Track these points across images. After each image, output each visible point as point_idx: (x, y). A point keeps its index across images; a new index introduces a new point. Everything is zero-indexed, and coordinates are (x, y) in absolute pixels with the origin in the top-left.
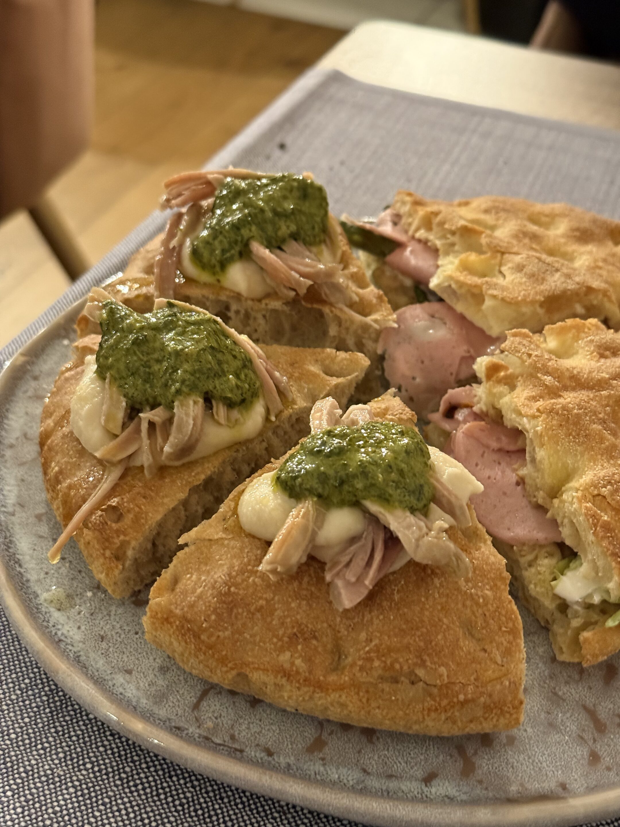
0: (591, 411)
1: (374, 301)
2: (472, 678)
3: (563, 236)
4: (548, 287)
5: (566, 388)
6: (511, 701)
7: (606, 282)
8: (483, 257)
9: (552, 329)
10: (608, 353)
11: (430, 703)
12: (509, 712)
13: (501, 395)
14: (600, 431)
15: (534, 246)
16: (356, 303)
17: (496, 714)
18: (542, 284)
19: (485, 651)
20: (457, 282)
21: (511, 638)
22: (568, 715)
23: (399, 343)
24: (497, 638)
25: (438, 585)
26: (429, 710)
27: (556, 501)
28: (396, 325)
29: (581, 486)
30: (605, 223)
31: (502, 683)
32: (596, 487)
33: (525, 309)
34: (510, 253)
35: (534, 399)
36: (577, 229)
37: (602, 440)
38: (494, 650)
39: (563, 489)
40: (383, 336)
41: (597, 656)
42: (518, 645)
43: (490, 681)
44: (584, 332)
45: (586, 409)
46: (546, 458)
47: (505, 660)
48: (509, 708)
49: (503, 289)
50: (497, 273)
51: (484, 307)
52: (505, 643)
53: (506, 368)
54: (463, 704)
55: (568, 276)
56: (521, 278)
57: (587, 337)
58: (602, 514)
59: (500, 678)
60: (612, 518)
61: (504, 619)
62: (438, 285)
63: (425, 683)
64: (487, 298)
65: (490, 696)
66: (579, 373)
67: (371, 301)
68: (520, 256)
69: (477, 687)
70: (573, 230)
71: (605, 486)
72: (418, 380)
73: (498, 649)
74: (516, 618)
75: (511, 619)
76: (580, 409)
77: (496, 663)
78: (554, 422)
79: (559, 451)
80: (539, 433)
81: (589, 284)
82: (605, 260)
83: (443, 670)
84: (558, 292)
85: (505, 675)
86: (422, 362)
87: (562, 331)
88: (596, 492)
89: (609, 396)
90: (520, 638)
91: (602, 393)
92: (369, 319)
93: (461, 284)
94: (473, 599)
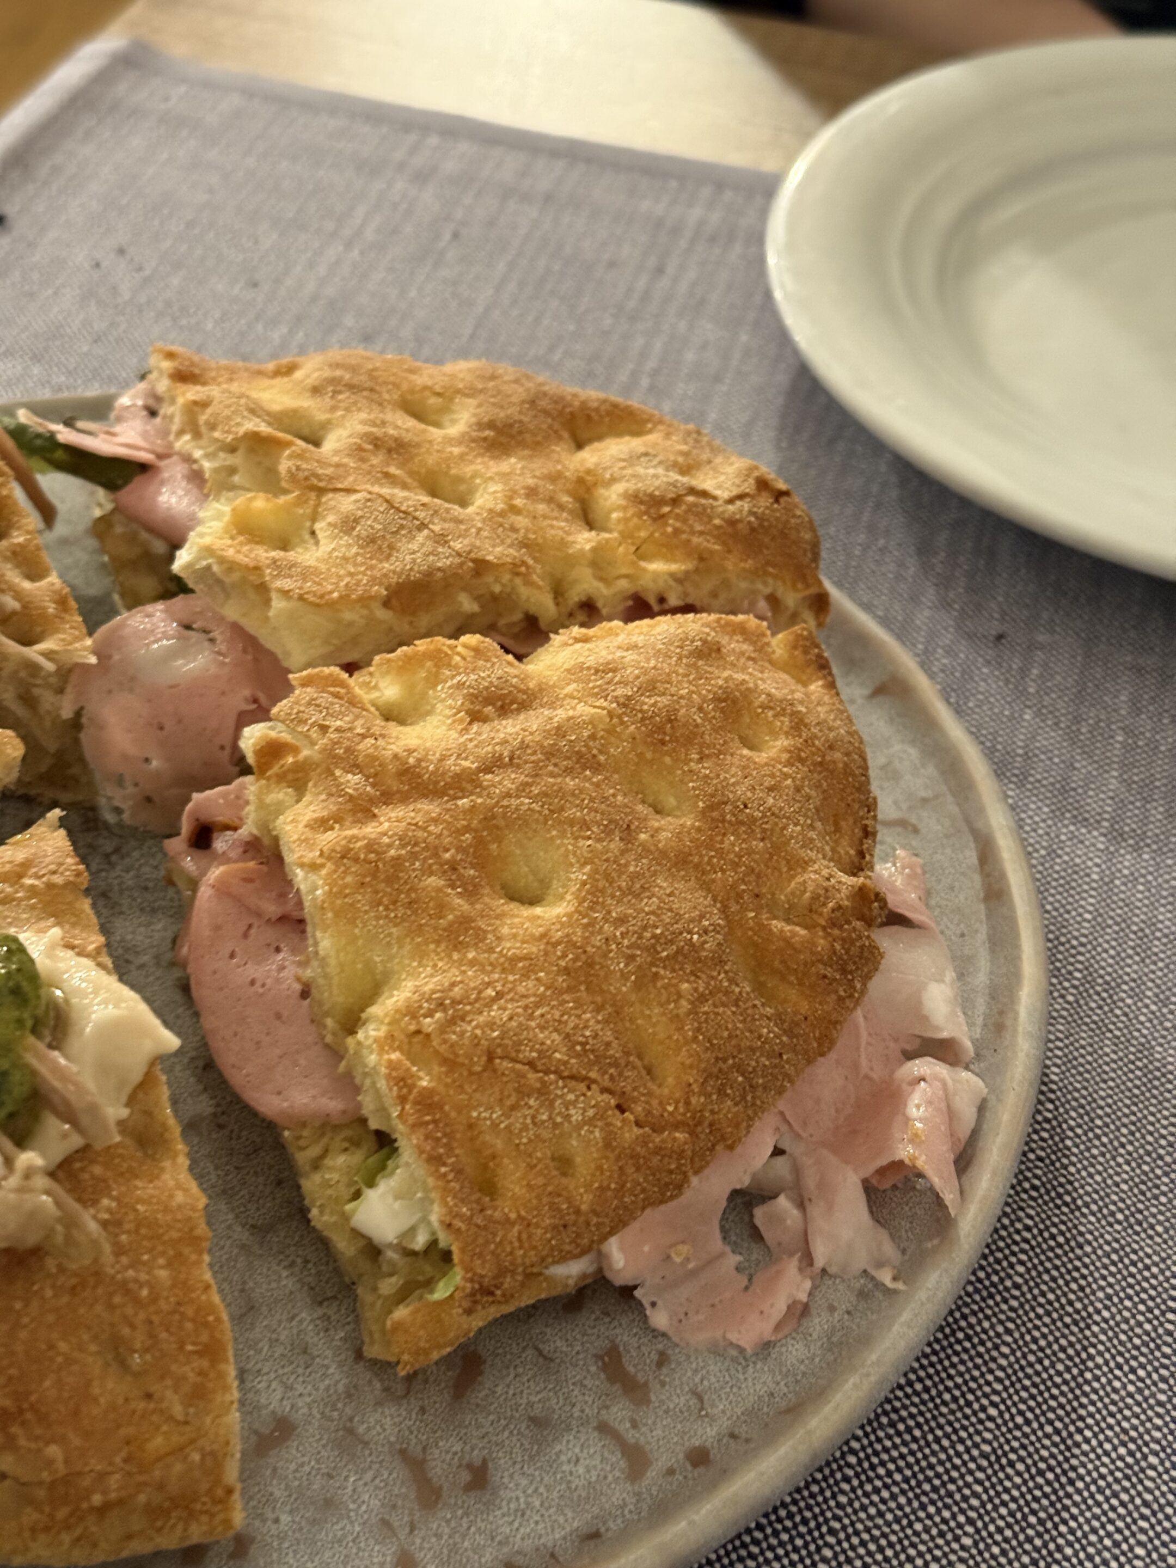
0: (426, 849)
1: (51, 609)
2: (118, 1460)
3: (460, 441)
4: (398, 566)
5: (387, 798)
6: (210, 1490)
7: (524, 544)
8: (282, 500)
9: (389, 661)
10: (489, 709)
11: (30, 1516)
12: (206, 1512)
13: (279, 809)
14: (439, 890)
15: (393, 470)
16: (14, 613)
17: (180, 1519)
18: (388, 558)
19: (149, 1396)
20: (222, 560)
21: (205, 1363)
22: (369, 1475)
23: (110, 692)
24: (174, 1368)
25: (54, 1270)
26: (33, 1530)
27: (350, 1041)
28: (93, 660)
29: (386, 1015)
30: (558, 400)
31: (186, 1457)
32: (414, 1016)
33: (348, 616)
34: (336, 490)
35: (323, 824)
36: (491, 425)
37: (442, 908)
38: (169, 1394)
39: (364, 1016)
40: (74, 679)
41: (426, 1352)
42: (221, 1376)
43: (159, 1459)
44: (449, 665)
45: (416, 844)
46: (333, 953)
47: (192, 1410)
48: (204, 1504)
49: (306, 573)
50: (307, 536)
51: (271, 613)
52: (192, 1376)
53: (295, 750)
54: (102, 1511)
55: (441, 539)
56: (349, 546)
57: (453, 677)
58: (421, 1074)
59: (181, 1449)
60: (439, 1079)
61: (189, 1326)
62: (189, 566)
63: (16, 1480)
64: (274, 595)
65: (161, 1487)
66: (419, 761)
67: (45, 608)
68: (354, 497)
69: (129, 1474)
70: (481, 426)
71: (430, 1014)
72: (155, 763)
73: (176, 1392)
74: (218, 1320)
75: (206, 1324)
76: (403, 846)
77: (171, 1418)
78: (349, 879)
79: (356, 938)
80: (319, 901)
81: (480, 555)
82: (532, 493)
83: (54, 1451)
84: (415, 576)
85: (192, 1441)
86: (161, 728)
87: (409, 663)
88: (412, 1028)
89: (473, 808)
90: (226, 1360)
91: (460, 802)
92: (33, 653)
93: (231, 566)
94: (127, 1292)
